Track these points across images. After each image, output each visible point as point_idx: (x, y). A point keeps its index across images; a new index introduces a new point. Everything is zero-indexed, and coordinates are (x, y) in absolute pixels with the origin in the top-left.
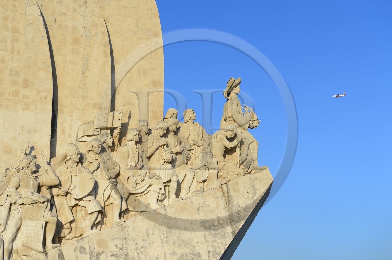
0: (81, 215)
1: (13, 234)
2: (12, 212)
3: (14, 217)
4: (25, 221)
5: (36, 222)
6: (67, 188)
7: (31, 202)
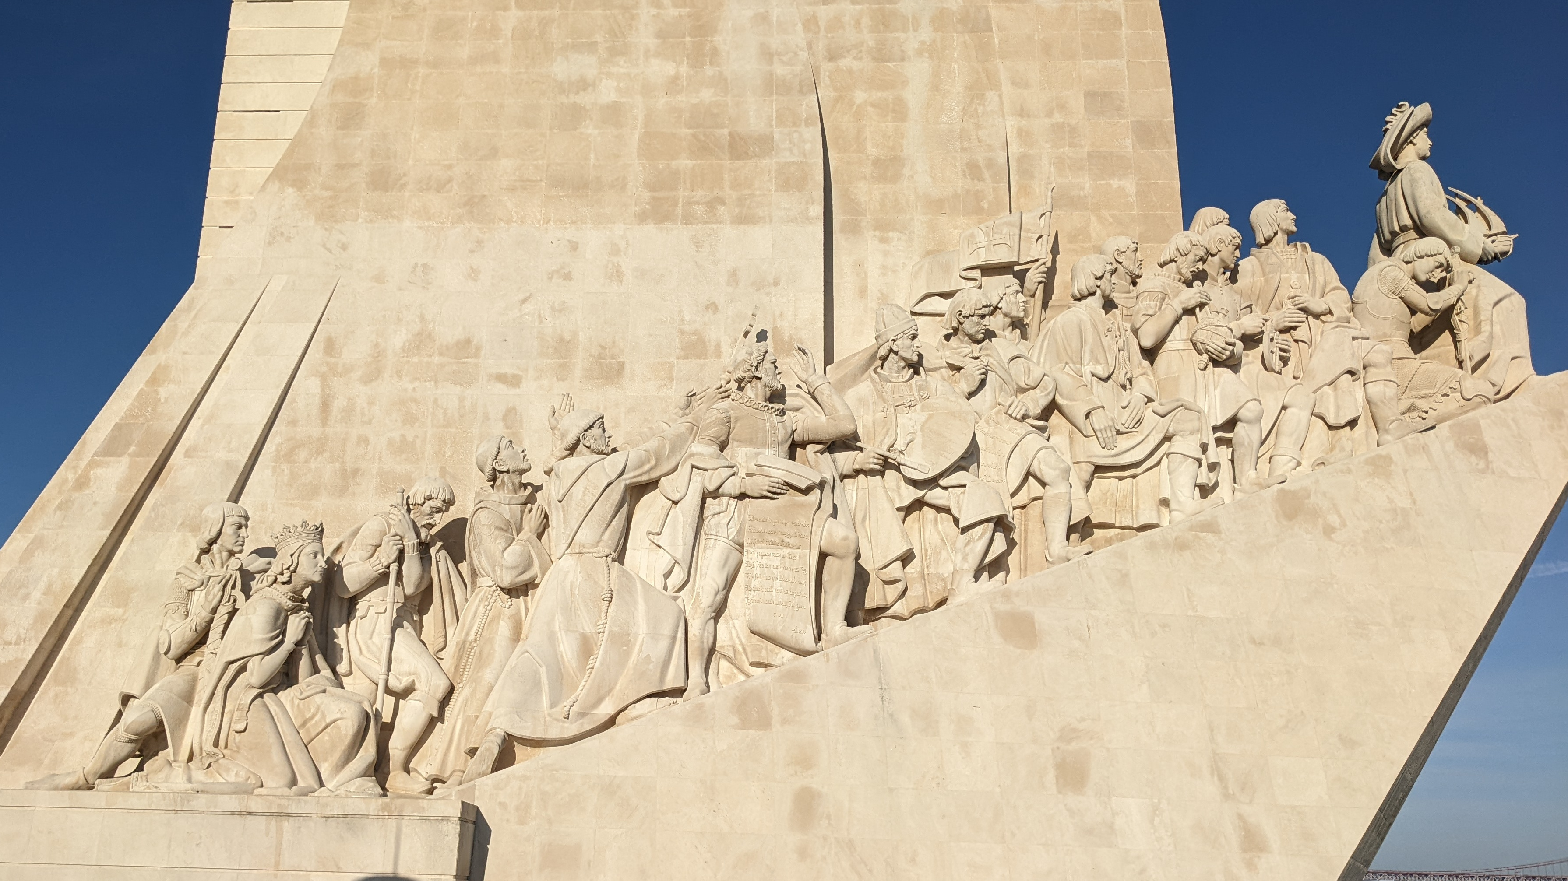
0: (936, 538)
1: (716, 594)
2: (710, 523)
3: (715, 537)
4: (751, 550)
5: (787, 551)
6: (885, 447)
7: (766, 488)
